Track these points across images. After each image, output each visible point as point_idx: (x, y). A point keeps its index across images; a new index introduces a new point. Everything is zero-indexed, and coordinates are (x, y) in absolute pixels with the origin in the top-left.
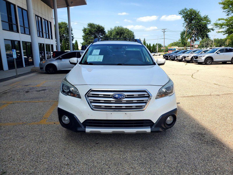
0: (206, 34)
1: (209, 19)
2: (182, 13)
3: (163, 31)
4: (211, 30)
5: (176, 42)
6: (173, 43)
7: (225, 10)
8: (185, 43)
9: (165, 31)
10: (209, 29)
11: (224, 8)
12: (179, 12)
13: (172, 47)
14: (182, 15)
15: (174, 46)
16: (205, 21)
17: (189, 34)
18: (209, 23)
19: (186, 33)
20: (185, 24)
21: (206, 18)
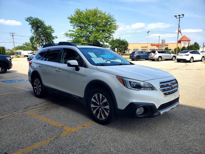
0: (52, 41)
1: (52, 29)
2: (29, 21)
3: (12, 34)
4: (55, 38)
5: (20, 46)
6: (17, 47)
7: (72, 24)
8: (35, 47)
9: (13, 35)
10: (53, 37)
11: (71, 22)
12: (26, 19)
13: (18, 50)
14: (29, 22)
15: (19, 49)
16: (50, 30)
17: (38, 39)
18: (53, 32)
19: (35, 38)
20: (33, 30)
21: (50, 28)
